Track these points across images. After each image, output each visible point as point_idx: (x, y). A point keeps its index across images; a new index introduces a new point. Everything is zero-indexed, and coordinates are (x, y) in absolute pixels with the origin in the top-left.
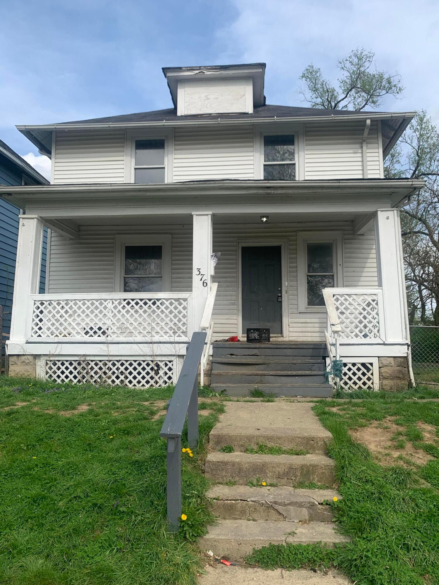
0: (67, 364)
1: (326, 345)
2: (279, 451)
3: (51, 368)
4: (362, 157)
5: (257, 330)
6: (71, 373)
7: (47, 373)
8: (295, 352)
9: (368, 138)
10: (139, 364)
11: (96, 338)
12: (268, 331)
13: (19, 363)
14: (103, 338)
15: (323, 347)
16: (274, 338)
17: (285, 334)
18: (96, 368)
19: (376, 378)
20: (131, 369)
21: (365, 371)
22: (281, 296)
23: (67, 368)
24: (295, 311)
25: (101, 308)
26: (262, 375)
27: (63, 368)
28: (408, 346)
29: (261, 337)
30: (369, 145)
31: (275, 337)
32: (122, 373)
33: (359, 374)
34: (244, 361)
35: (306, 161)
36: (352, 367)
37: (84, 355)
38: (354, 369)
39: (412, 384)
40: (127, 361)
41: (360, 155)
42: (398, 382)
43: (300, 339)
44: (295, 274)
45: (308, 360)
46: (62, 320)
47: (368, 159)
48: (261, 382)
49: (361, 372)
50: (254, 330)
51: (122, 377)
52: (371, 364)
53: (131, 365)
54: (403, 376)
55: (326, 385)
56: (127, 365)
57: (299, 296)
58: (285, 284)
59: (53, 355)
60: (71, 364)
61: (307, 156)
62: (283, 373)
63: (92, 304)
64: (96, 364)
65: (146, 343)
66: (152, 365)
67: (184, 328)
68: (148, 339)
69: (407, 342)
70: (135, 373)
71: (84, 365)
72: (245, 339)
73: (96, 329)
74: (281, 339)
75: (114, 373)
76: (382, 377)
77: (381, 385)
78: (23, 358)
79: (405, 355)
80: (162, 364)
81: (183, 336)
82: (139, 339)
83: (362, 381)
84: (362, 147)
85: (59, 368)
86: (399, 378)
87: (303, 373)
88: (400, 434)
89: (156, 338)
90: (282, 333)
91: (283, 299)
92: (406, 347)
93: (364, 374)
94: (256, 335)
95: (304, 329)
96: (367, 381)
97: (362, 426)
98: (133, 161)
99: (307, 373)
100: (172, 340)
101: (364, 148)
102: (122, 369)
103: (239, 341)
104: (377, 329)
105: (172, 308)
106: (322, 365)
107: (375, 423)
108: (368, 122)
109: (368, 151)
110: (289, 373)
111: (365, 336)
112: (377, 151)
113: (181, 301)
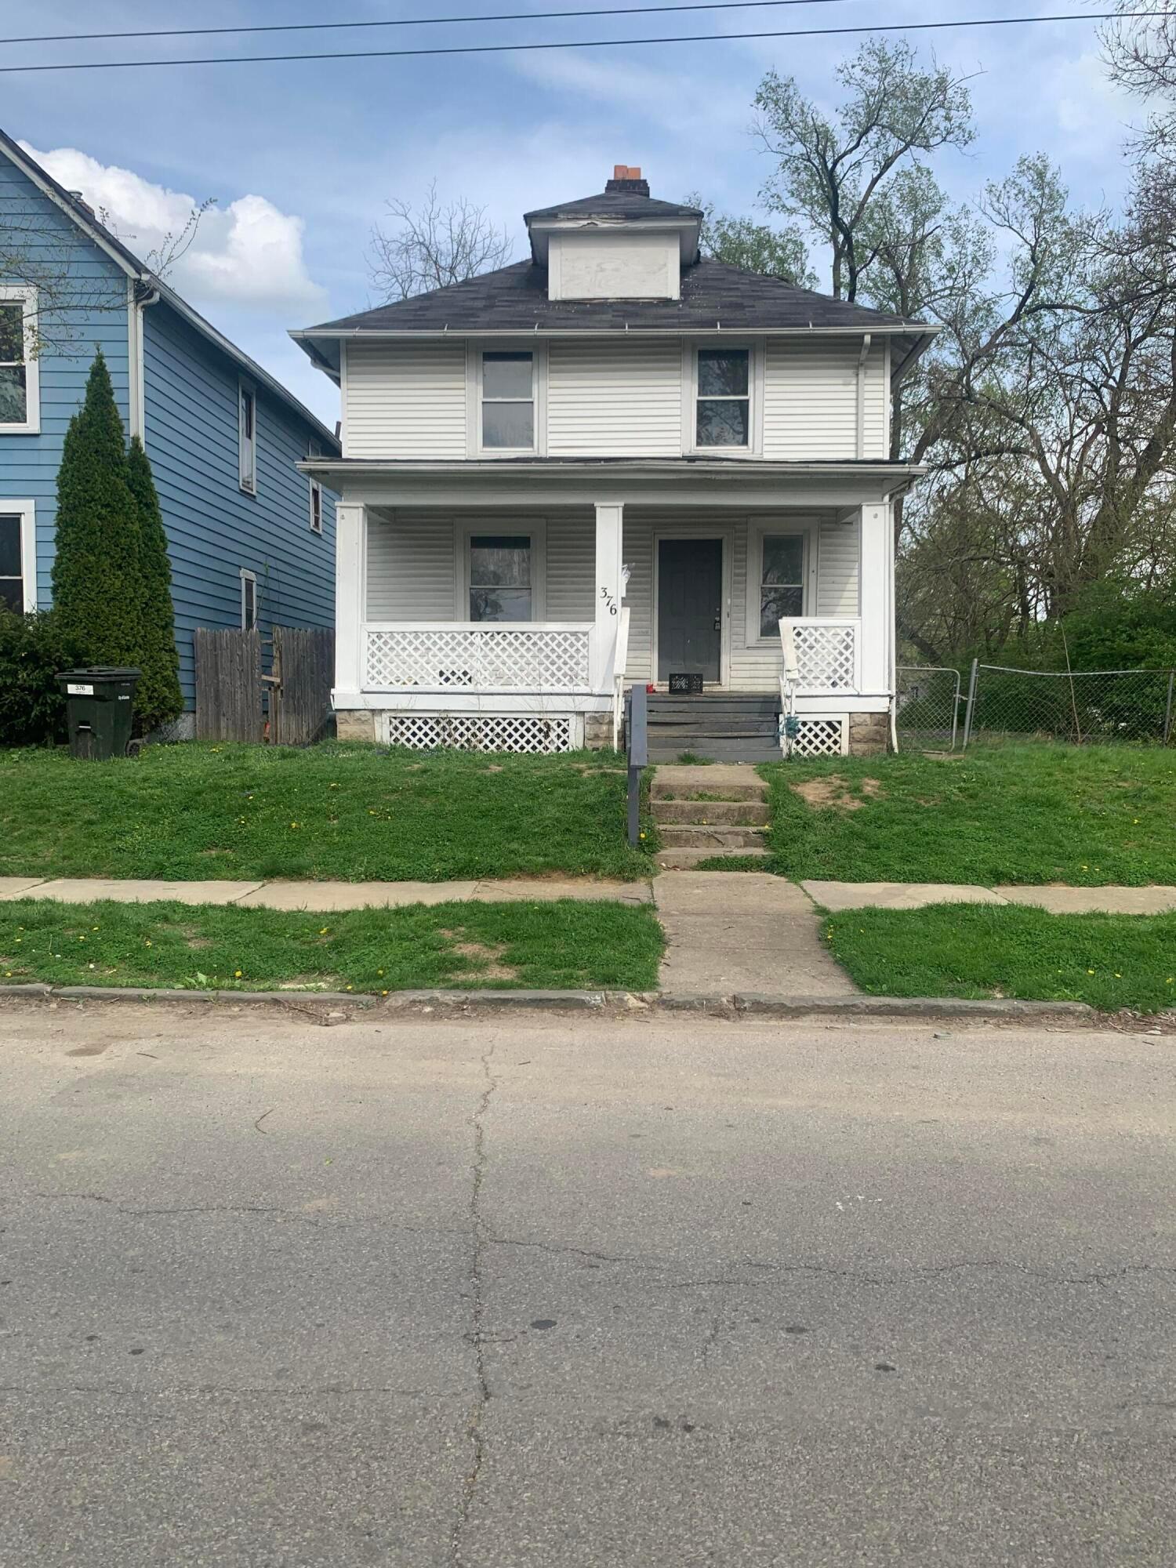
0: (420, 723)
1: (780, 697)
2: (718, 799)
3: (396, 728)
4: (857, 391)
5: (685, 676)
6: (426, 735)
7: (391, 734)
8: (739, 707)
9: (867, 360)
10: (522, 724)
11: (460, 687)
12: (700, 677)
13: (351, 720)
14: (470, 688)
15: (776, 699)
16: (708, 687)
17: (723, 681)
18: (462, 729)
19: (845, 742)
20: (510, 730)
21: (831, 732)
22: (720, 622)
23: (420, 729)
24: (741, 645)
25: (466, 644)
26: (692, 737)
27: (414, 728)
28: (891, 698)
29: (690, 687)
30: (869, 372)
31: (709, 685)
32: (498, 736)
33: (823, 736)
34: (668, 719)
35: (767, 396)
36: (813, 727)
37: (445, 711)
38: (817, 729)
39: (893, 749)
40: (504, 719)
41: (853, 388)
42: (872, 745)
43: (747, 689)
44: (742, 586)
45: (755, 717)
46: (411, 661)
47: (867, 395)
48: (692, 746)
49: (825, 733)
50: (680, 676)
51: (498, 741)
52: (840, 723)
53: (510, 724)
54: (882, 737)
55: (776, 748)
56: (504, 724)
57: (748, 621)
58: (727, 601)
59: (401, 711)
60: (426, 723)
61: (768, 389)
62: (721, 734)
63: (453, 638)
64: (462, 723)
65: (533, 694)
66: (540, 725)
67: (584, 674)
68: (534, 689)
69: (889, 692)
70: (516, 736)
71: (443, 723)
72: (667, 689)
73: (460, 674)
74: (717, 689)
75: (486, 735)
76: (852, 739)
77: (851, 750)
78: (357, 714)
79: (886, 710)
80: (553, 724)
81: (583, 686)
82: (522, 688)
83: (826, 745)
84: (857, 375)
85: (408, 728)
86: (875, 741)
87: (748, 734)
88: (842, 787)
89: (546, 688)
90: (719, 679)
91: (723, 626)
92: (888, 699)
93: (829, 736)
94: (683, 684)
95: (753, 673)
96: (832, 745)
97: (805, 781)
98: (480, 388)
99: (753, 734)
100: (566, 690)
101: (861, 376)
102: (498, 730)
103: (654, 691)
104: (850, 675)
105: (566, 645)
106: (773, 724)
107: (820, 779)
108: (867, 339)
109: (866, 382)
110: (729, 734)
111: (834, 684)
112: (881, 382)
113: (580, 635)
